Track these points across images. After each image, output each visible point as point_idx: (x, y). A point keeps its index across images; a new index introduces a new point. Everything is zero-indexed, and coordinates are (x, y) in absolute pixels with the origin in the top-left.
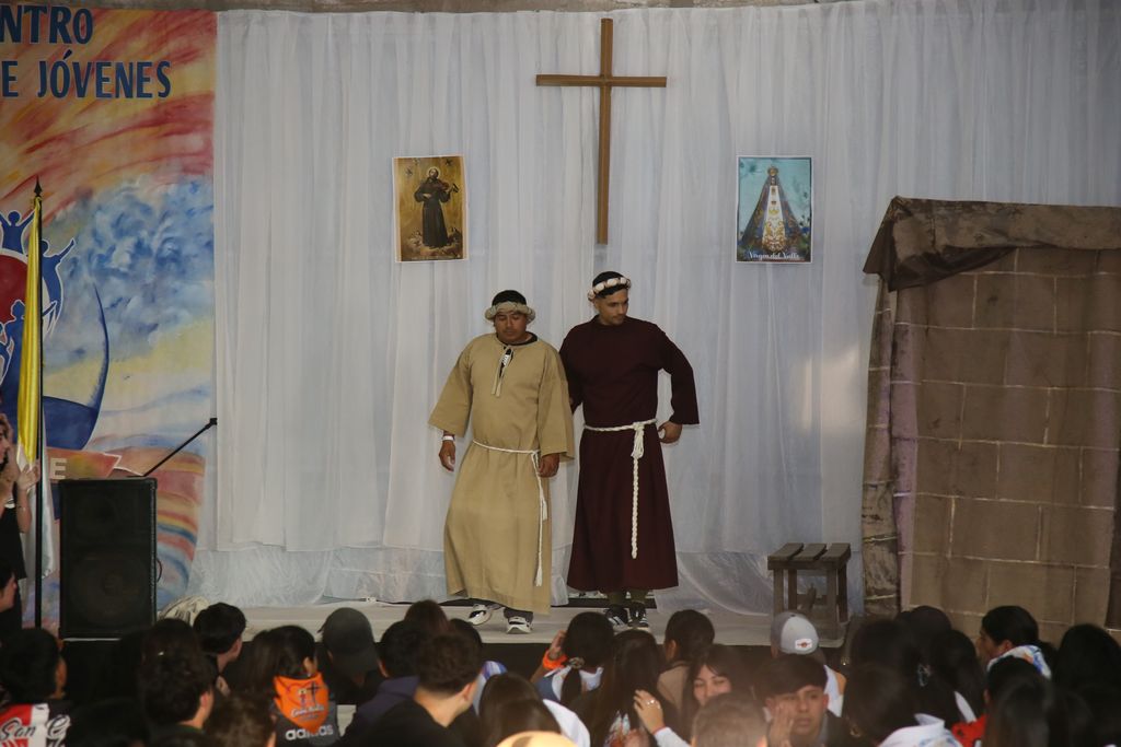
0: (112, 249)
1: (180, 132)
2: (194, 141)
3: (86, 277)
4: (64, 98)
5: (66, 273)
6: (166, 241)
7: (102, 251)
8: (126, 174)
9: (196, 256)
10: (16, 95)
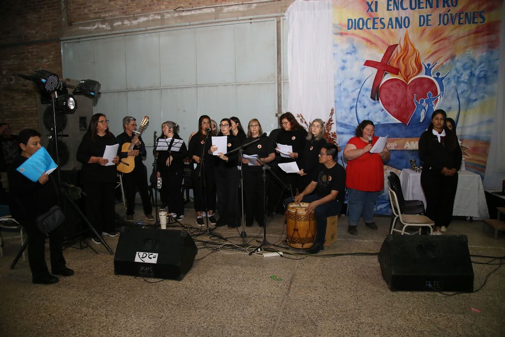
0: (462, 74)
1: (488, 34)
2: (493, 37)
3: (453, 83)
4: (447, 26)
5: (446, 83)
6: (481, 71)
7: (459, 75)
8: (468, 49)
9: (491, 76)
10: (431, 25)
